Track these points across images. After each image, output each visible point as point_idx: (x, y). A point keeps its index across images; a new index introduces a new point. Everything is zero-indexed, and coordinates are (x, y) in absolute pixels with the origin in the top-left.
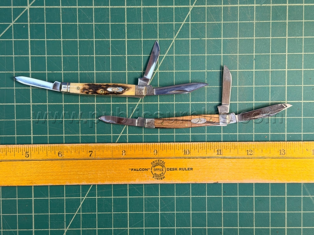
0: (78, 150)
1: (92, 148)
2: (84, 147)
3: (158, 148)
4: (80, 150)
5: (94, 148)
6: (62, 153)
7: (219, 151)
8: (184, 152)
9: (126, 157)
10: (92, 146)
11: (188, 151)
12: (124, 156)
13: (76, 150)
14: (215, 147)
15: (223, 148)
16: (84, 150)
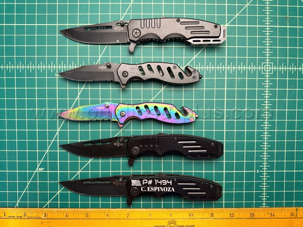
0: (120, 213)
1: (129, 212)
2: (124, 211)
3: (172, 212)
4: (121, 213)
5: (130, 212)
6: (109, 215)
7: (212, 215)
8: (189, 215)
9: (151, 218)
10: (129, 210)
11: (192, 214)
12: (149, 217)
13: (118, 213)
14: (209, 212)
15: (215, 212)
16: (124, 213)
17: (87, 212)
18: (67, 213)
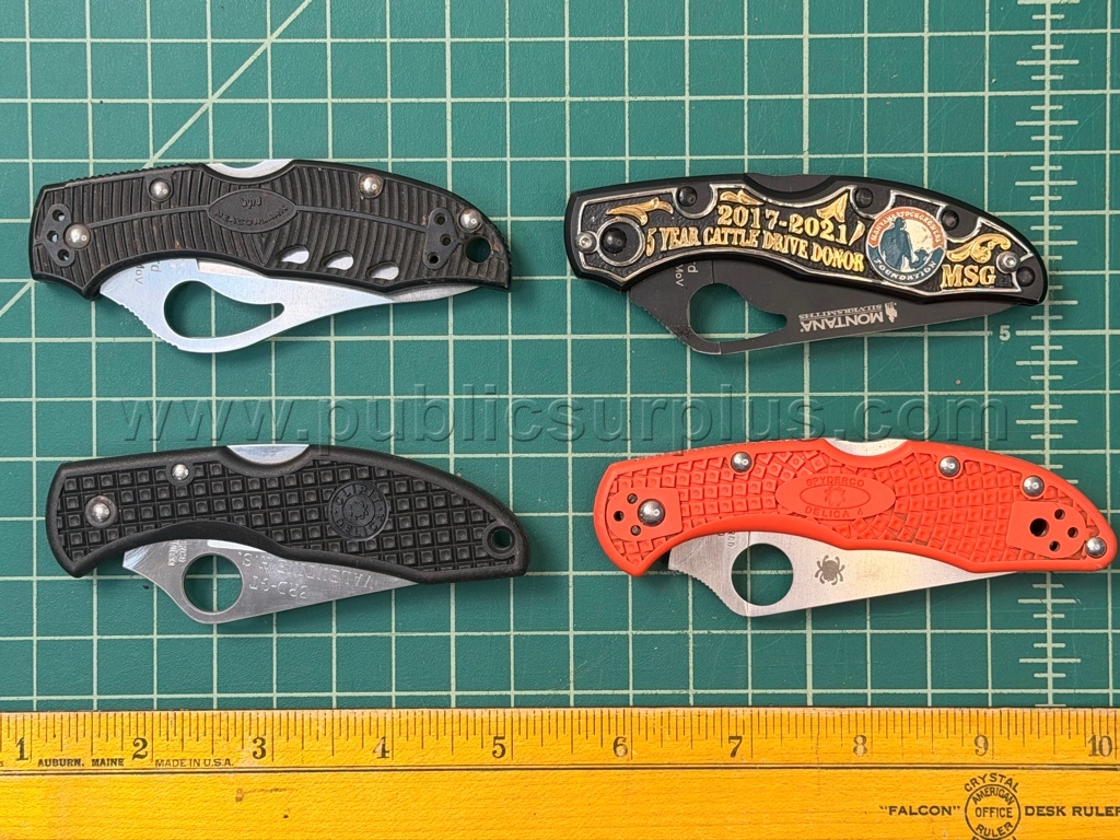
0: (688, 733)
1: (740, 724)
2: (710, 721)
4: (695, 731)
5: (748, 723)
6: (628, 743)
8: (1090, 746)
10: (740, 717)
11: (1105, 741)
12: (862, 758)
13: (680, 731)
16: (710, 732)
17: (501, 725)
18: (389, 734)
